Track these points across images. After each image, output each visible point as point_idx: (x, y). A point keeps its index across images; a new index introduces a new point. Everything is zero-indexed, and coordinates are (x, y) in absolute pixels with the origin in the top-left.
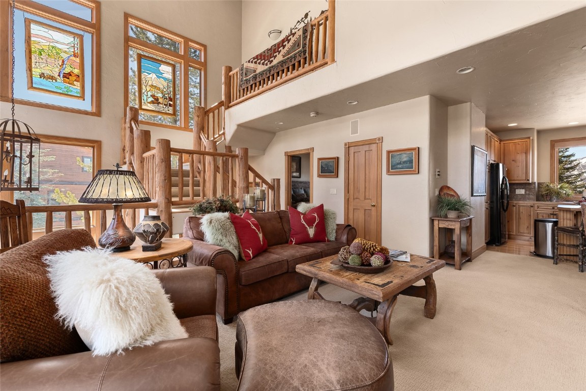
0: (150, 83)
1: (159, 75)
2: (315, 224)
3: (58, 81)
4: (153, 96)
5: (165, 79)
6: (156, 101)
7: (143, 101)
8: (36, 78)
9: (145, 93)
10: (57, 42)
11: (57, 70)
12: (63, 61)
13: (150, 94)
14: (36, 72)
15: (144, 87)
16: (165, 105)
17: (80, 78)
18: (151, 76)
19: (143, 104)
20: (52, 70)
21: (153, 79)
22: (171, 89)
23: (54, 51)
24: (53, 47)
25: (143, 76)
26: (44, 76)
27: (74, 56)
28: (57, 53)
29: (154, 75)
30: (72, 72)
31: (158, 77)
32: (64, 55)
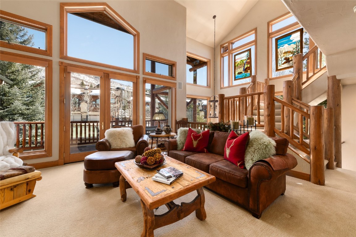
0: (284, 52)
1: (290, 42)
3: (243, 73)
4: (286, 59)
5: (294, 43)
6: (288, 60)
7: (279, 65)
8: (237, 75)
9: (281, 59)
10: (243, 57)
12: (244, 64)
13: (283, 58)
14: (237, 73)
15: (279, 56)
17: (250, 68)
20: (241, 70)
21: (285, 48)
22: (299, 47)
23: (242, 62)
24: (241, 60)
25: (279, 50)
26: (239, 73)
27: (248, 59)
28: (243, 62)
29: (286, 45)
30: (247, 67)
31: (289, 45)
32: (245, 62)
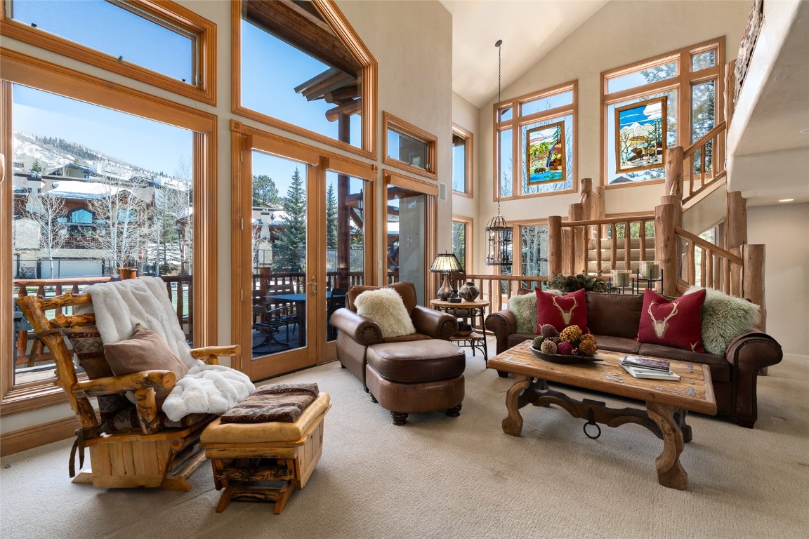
0: (631, 136)
1: (642, 120)
2: (668, 318)
3: (547, 171)
4: (635, 150)
5: (651, 122)
6: (639, 154)
7: (621, 161)
8: (532, 174)
9: (625, 151)
10: (546, 138)
11: (545, 162)
12: (550, 152)
13: (630, 149)
14: (532, 169)
15: (623, 145)
16: (651, 155)
17: (560, 162)
18: (631, 127)
19: (621, 164)
20: (542, 163)
21: (635, 129)
22: (661, 130)
23: (544, 147)
24: (543, 144)
25: (622, 132)
26: (537, 171)
27: (558, 143)
28: (546, 147)
29: (636, 124)
30: (556, 159)
31: (642, 124)
32: (550, 147)
